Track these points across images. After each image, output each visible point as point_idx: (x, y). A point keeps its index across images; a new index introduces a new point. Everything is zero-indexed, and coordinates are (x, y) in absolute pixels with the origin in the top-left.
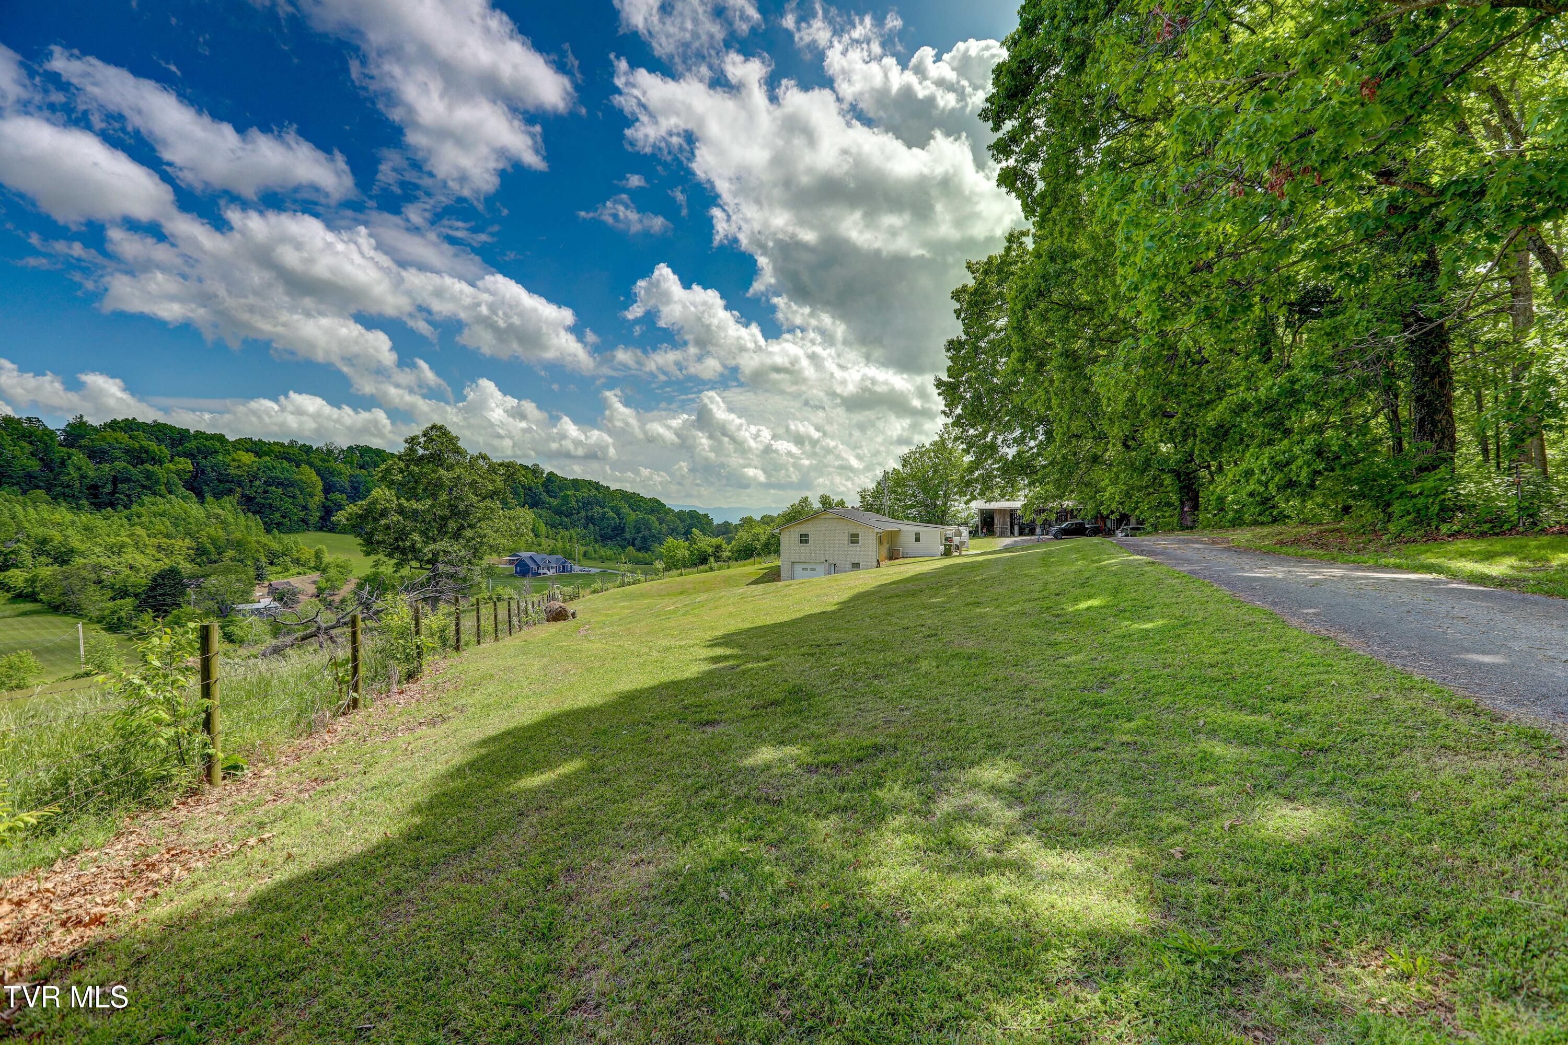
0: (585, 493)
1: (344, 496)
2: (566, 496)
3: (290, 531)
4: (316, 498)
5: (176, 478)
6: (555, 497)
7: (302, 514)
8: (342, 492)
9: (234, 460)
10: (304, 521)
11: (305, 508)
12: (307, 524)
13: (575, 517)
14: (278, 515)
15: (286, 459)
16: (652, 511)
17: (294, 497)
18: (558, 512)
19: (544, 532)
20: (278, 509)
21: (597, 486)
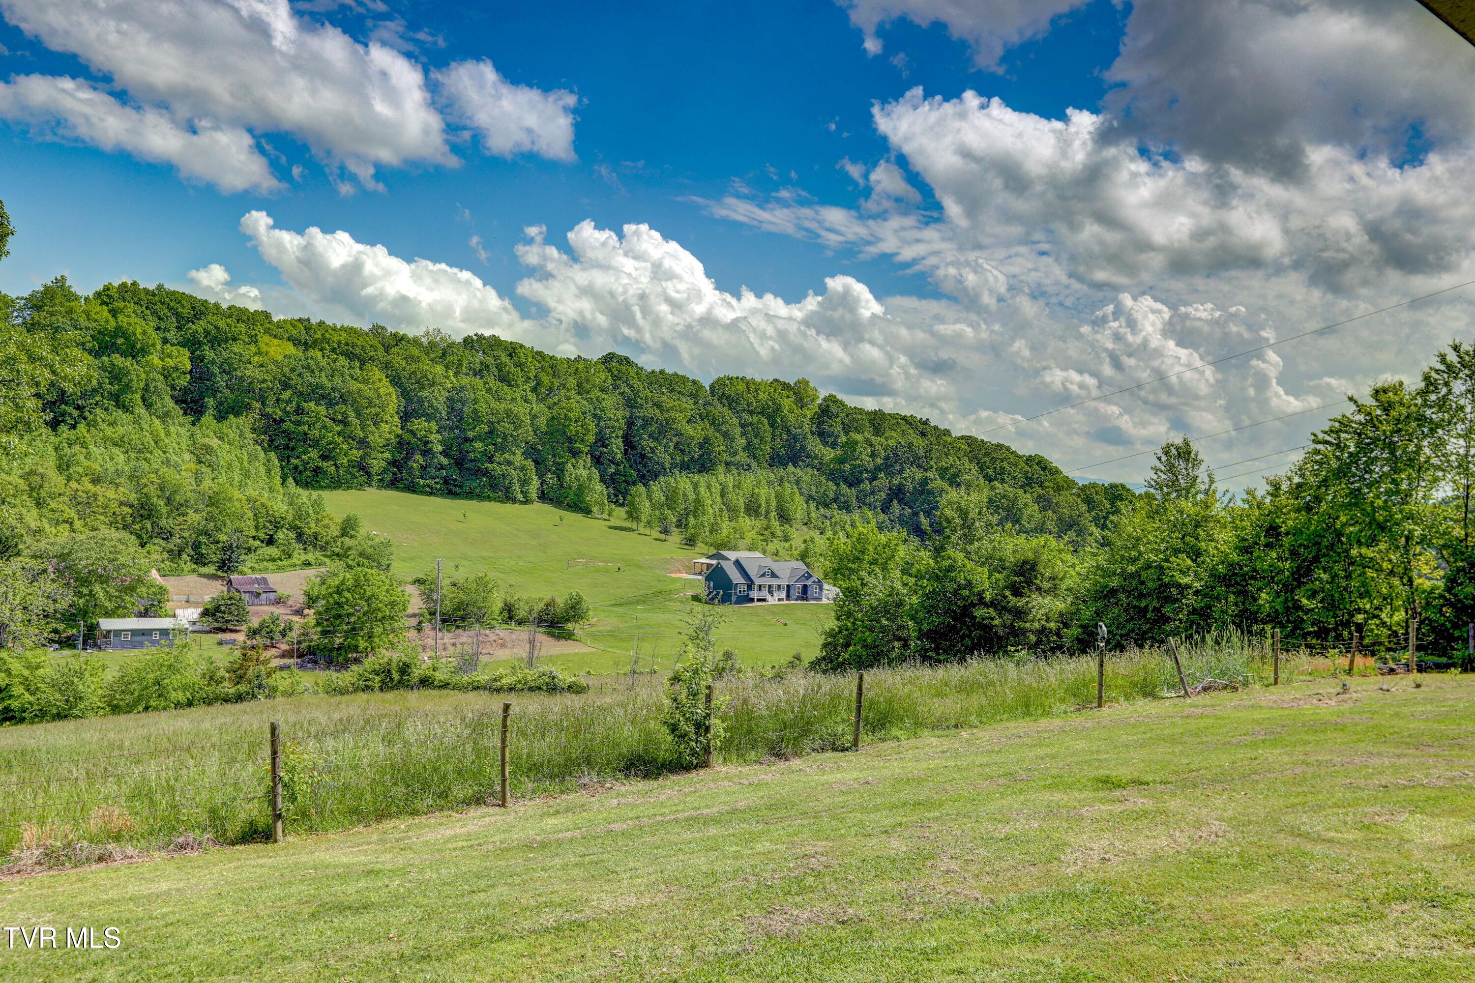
0: (894, 438)
1: (433, 425)
2: (853, 444)
3: (336, 484)
4: (385, 428)
5: (161, 384)
6: (833, 446)
7: (356, 454)
8: (429, 418)
9: (259, 353)
10: (363, 468)
11: (363, 443)
12: (368, 474)
13: (867, 486)
14: (314, 454)
15: (345, 354)
16: (1028, 483)
17: (345, 422)
18: (834, 476)
19: (799, 515)
20: (316, 444)
21: (923, 428)
